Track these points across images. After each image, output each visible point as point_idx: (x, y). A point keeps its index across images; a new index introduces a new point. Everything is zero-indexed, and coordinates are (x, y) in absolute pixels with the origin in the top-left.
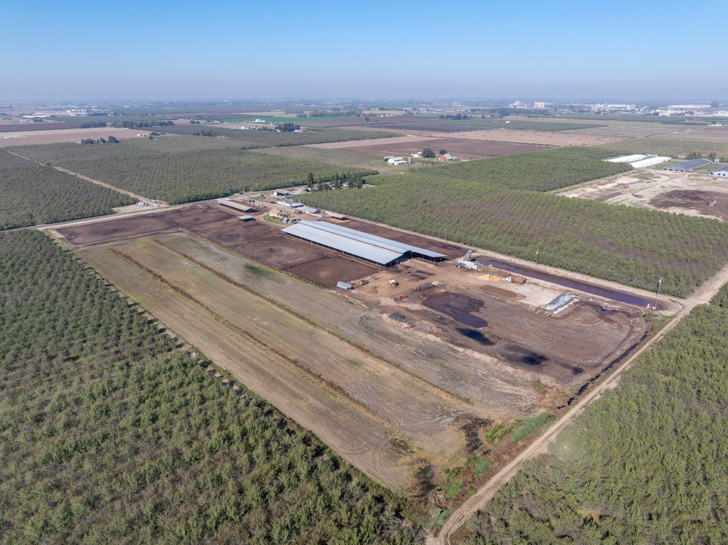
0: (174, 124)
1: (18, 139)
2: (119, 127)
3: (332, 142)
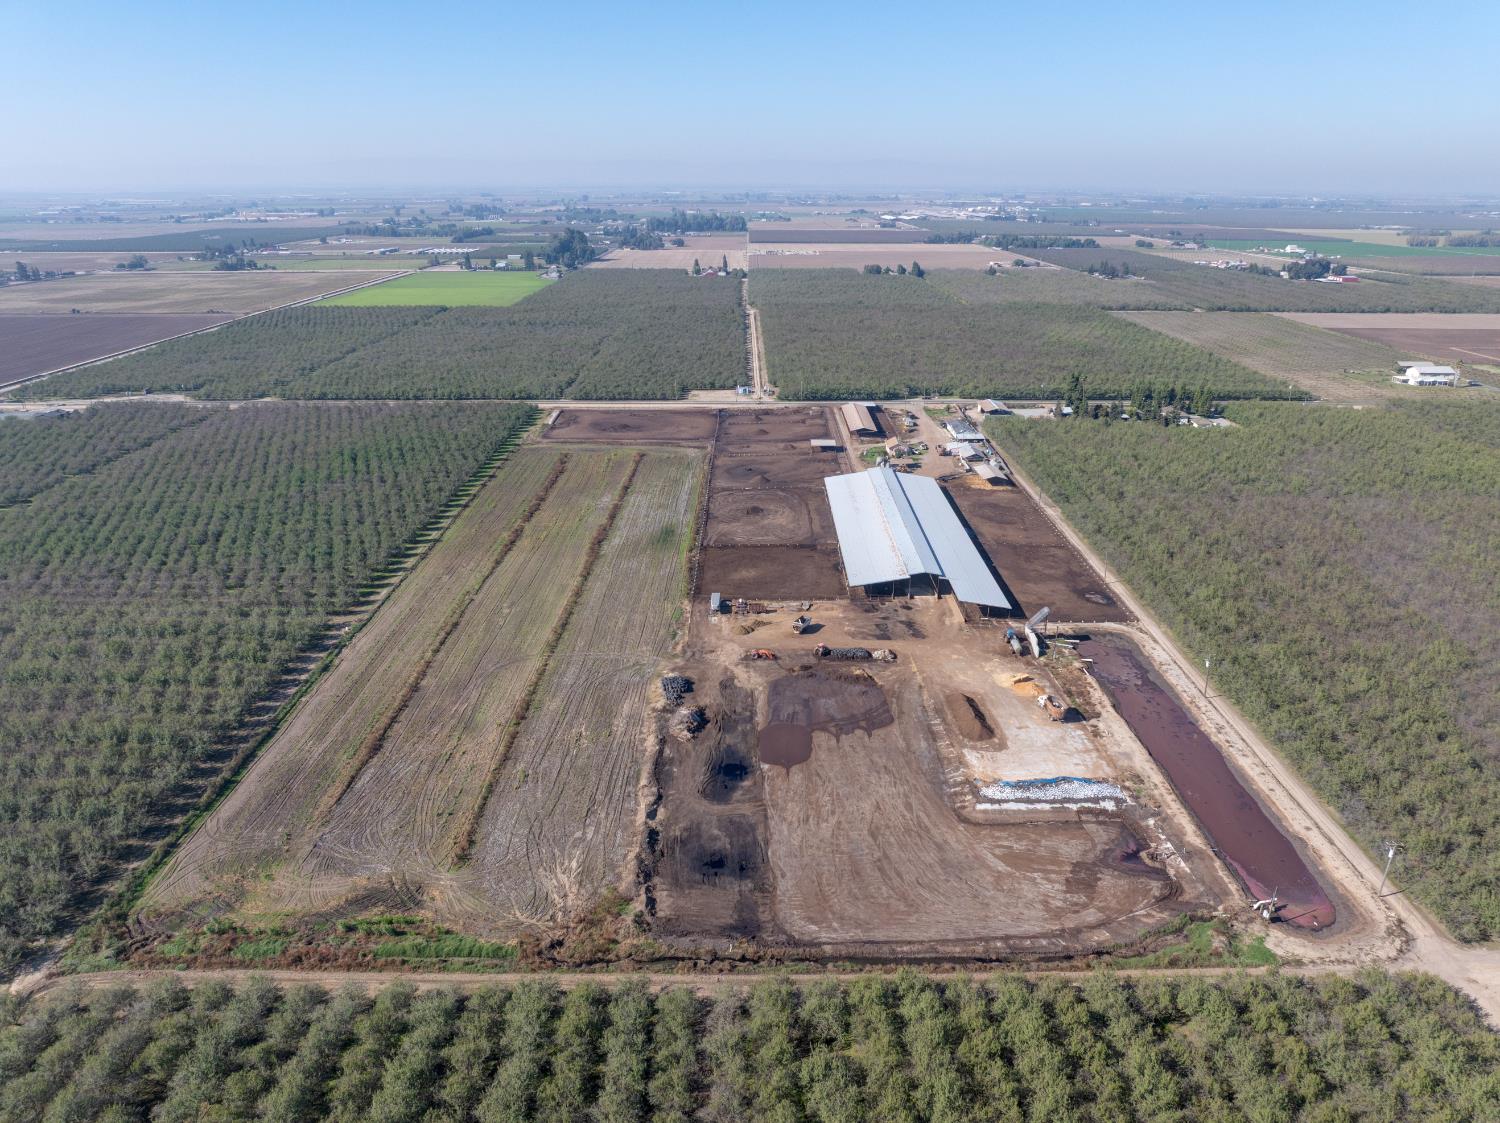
0: (1098, 246)
1: (813, 257)
2: (989, 245)
3: (1363, 312)
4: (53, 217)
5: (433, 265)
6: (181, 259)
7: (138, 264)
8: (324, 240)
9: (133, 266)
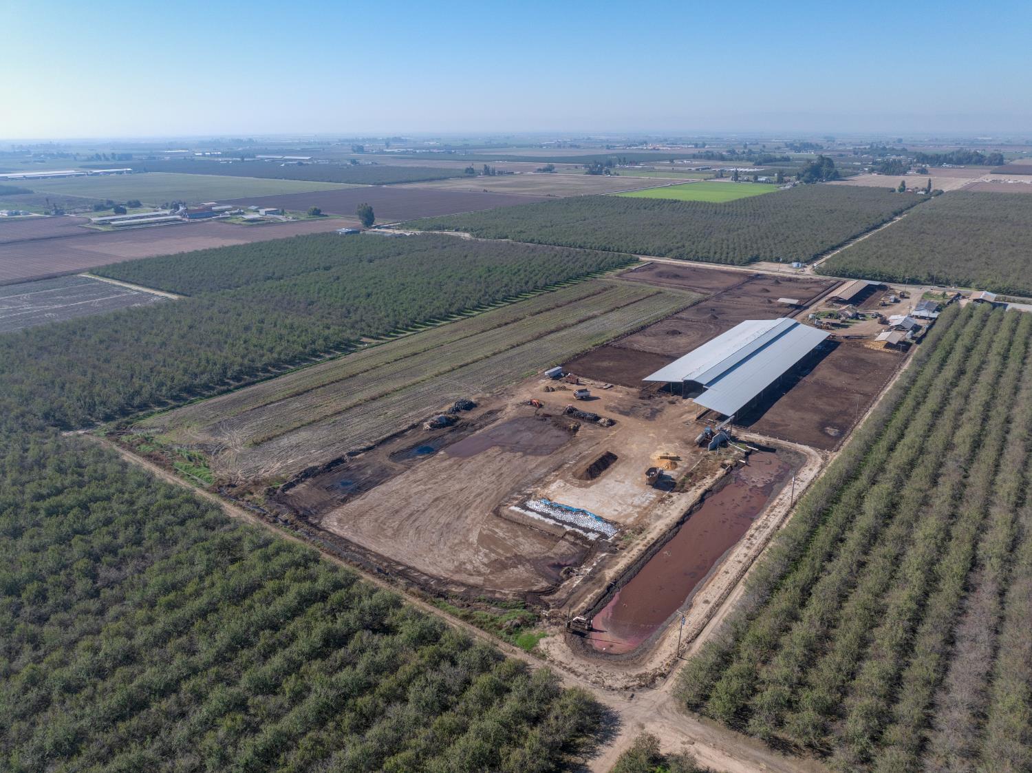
4: (544, 145)
5: (717, 178)
6: (576, 167)
7: (549, 170)
8: (672, 161)
9: (545, 170)
